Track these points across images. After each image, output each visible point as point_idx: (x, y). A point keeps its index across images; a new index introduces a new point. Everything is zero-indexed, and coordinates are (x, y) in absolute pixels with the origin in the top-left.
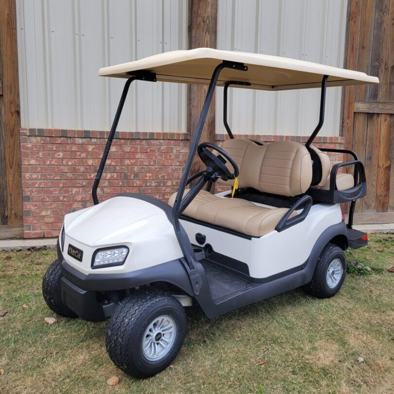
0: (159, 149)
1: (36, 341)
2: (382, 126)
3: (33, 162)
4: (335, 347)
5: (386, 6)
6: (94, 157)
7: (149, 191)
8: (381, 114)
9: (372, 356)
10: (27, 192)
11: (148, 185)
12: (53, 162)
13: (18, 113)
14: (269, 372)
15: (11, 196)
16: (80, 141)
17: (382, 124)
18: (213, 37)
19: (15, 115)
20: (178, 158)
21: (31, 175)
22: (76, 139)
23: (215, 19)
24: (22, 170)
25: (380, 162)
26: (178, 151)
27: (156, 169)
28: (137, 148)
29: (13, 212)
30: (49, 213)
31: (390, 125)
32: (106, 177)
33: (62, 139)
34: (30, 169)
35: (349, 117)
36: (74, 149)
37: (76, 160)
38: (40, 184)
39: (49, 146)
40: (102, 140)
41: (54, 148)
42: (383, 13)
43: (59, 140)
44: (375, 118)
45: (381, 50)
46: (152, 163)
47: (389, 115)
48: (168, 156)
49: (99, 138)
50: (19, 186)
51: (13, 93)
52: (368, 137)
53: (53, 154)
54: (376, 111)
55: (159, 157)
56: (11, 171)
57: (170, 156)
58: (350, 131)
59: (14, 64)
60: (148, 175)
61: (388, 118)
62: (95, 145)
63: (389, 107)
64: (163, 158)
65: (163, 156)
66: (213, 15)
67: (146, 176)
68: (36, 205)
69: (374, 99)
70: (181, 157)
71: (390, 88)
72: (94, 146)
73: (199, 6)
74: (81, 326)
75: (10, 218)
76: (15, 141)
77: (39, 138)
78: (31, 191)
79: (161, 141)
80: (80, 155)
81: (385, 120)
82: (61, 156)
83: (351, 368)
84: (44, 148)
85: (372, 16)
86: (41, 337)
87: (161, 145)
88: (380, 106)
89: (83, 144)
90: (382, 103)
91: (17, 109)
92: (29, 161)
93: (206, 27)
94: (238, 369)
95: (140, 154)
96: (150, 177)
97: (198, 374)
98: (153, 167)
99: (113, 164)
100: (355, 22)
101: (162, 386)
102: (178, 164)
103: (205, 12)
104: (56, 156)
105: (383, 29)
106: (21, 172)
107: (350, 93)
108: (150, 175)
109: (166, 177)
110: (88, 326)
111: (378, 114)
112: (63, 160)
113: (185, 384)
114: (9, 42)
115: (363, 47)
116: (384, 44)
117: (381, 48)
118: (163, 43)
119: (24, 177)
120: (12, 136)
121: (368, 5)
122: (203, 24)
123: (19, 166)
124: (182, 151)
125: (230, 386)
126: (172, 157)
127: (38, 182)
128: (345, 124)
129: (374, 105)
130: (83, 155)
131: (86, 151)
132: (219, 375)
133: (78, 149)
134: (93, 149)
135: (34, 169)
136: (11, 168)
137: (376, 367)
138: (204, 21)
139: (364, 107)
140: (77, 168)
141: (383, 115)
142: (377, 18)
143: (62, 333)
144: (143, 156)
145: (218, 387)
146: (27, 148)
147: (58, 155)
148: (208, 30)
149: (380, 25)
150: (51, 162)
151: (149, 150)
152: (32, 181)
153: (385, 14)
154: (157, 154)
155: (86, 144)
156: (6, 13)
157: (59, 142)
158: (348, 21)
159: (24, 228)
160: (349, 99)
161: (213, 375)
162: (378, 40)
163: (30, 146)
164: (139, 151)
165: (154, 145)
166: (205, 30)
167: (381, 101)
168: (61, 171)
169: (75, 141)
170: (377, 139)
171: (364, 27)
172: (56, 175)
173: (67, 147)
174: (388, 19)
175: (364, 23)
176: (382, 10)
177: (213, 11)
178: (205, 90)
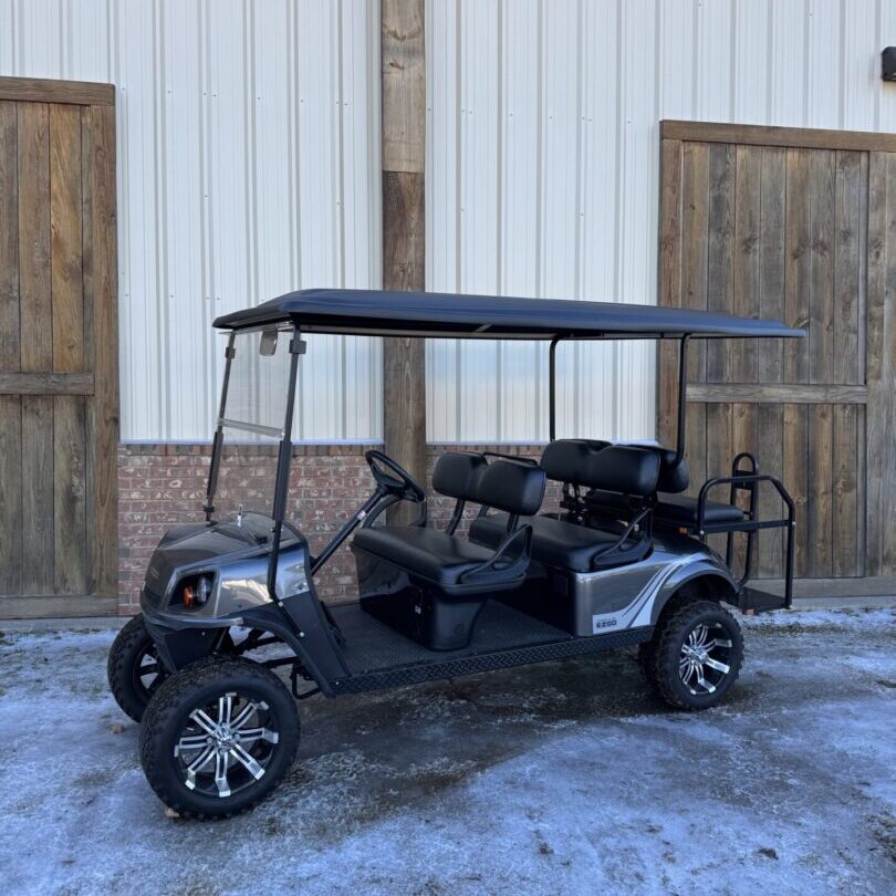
0: (336, 472)
2: (735, 423)
3: (135, 495)
5: (728, 222)
6: (231, 485)
7: (320, 539)
8: (733, 403)
10: (125, 542)
11: (318, 528)
12: (167, 495)
13: (116, 421)
15: (102, 548)
17: (736, 420)
19: (111, 423)
21: (133, 516)
23: (422, 266)
24: (120, 507)
26: (367, 473)
27: (330, 502)
28: (300, 470)
29: (104, 574)
31: (752, 423)
33: (184, 458)
34: (131, 507)
35: (668, 411)
36: (199, 473)
38: (146, 528)
39: (161, 470)
41: (169, 473)
42: (724, 234)
43: (177, 461)
44: (721, 411)
45: (723, 297)
46: (324, 494)
47: (747, 405)
48: (351, 482)
50: (113, 531)
51: (109, 390)
52: (709, 445)
53: (167, 483)
54: (721, 398)
55: (336, 485)
56: (104, 509)
57: (354, 482)
59: (111, 347)
60: (317, 512)
61: (747, 411)
62: (231, 466)
63: (744, 391)
64: (343, 486)
65: (343, 482)
66: (419, 261)
67: (314, 515)
68: (138, 564)
69: (716, 378)
70: (372, 484)
71: (747, 359)
72: (229, 469)
73: (395, 248)
75: (100, 582)
76: (109, 465)
77: (145, 458)
78: (133, 542)
79: (339, 458)
81: (742, 414)
82: (179, 486)
84: (152, 473)
85: (705, 240)
87: (339, 463)
88: (729, 390)
90: (734, 384)
91: (115, 415)
92: (130, 493)
93: (407, 278)
95: (305, 480)
96: (321, 516)
98: (326, 500)
99: (260, 495)
100: (671, 253)
103: (406, 257)
104: (171, 485)
105: (725, 261)
106: (117, 512)
107: (669, 369)
108: (322, 513)
109: (346, 517)
111: (726, 404)
112: (181, 492)
114: (105, 318)
115: (691, 293)
116: (729, 286)
117: (723, 292)
119: (122, 519)
120: (106, 455)
121: (695, 224)
123: (115, 501)
127: (143, 526)
128: (663, 423)
129: (717, 389)
133: (206, 473)
135: (137, 506)
136: (103, 505)
138: (403, 271)
139: (697, 393)
141: (736, 405)
142: (714, 243)
144: (309, 483)
146: (128, 474)
147: (174, 484)
148: (409, 284)
149: (718, 255)
150: (163, 494)
151: (319, 473)
152: (133, 525)
153: (727, 236)
154: (332, 478)
156: (103, 275)
157: (176, 463)
158: (661, 251)
159: (120, 599)
162: (717, 278)
163: (132, 470)
164: (303, 474)
165: (328, 464)
166: (405, 284)
167: (730, 381)
168: (178, 508)
169: (201, 461)
170: (727, 448)
171: (690, 260)
172: (171, 515)
173: (189, 472)
174: (732, 243)
175: (689, 254)
176: (720, 229)
177: (419, 254)
178: (407, 376)
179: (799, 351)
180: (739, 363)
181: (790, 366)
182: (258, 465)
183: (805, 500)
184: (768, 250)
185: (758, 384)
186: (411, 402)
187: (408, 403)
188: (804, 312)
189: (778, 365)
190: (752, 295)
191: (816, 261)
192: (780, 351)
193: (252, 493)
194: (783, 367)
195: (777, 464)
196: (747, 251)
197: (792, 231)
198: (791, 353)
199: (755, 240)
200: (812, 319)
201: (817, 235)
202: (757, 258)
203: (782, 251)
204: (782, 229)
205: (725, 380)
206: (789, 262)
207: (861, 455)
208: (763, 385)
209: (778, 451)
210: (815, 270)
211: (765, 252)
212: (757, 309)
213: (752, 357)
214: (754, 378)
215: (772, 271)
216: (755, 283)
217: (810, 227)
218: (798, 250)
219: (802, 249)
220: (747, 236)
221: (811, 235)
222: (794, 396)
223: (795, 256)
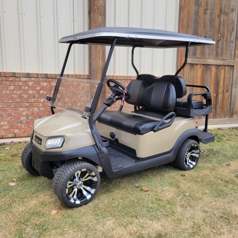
0: (72, 85)
1: (5, 195)
2: (199, 71)
4: (174, 189)
5: (200, 2)
6: (33, 89)
8: (198, 64)
9: (193, 193)
11: (66, 105)
12: (8, 92)
14: (139, 203)
16: (24, 79)
17: (199, 69)
18: (103, 18)
20: (84, 89)
22: (22, 78)
23: (105, 7)
25: (197, 91)
26: (84, 85)
27: (71, 96)
30: (5, 123)
31: (203, 70)
32: (41, 101)
33: (13, 78)
36: (20, 84)
37: (22, 91)
39: (5, 82)
40: (38, 79)
41: (8, 84)
42: (199, 7)
43: (11, 79)
44: (195, 66)
46: (68, 93)
47: (202, 65)
48: (78, 88)
49: (36, 78)
52: (191, 77)
53: (7, 88)
54: (195, 62)
55: (72, 89)
57: (79, 89)
58: (182, 74)
60: (66, 99)
61: (202, 67)
62: (33, 82)
63: (202, 60)
64: (75, 90)
65: (75, 88)
66: (103, 5)
69: (194, 55)
70: (85, 89)
71: (203, 50)
72: (32, 83)
74: (32, 185)
80: (24, 88)
81: (200, 68)
82: (12, 89)
83: (182, 199)
84: (1, 83)
85: (193, 8)
86: (8, 193)
87: (74, 81)
88: (198, 60)
89: (26, 81)
90: (198, 58)
93: (99, 12)
94: (123, 203)
95: (61, 87)
96: (67, 101)
97: (101, 207)
98: (69, 95)
99: (45, 93)
100: (183, 12)
101: (82, 214)
102: (84, 93)
103: (99, 3)
104: (9, 88)
105: (199, 16)
107: (181, 52)
108: (67, 99)
109: (77, 101)
110: (36, 186)
111: (196, 64)
112: (13, 91)
113: (94, 212)
115: (188, 26)
116: (199, 25)
117: (198, 27)
118: (73, 20)
121: (191, 2)
122: (97, 10)
124: (86, 85)
125: (119, 212)
126: (80, 89)
129: (194, 59)
130: (26, 88)
131: (28, 85)
132: (112, 206)
133: (23, 84)
134: (32, 84)
137: (194, 198)
138: (98, 8)
139: (189, 60)
140: (23, 95)
141: (199, 65)
142: (196, 10)
143: (21, 190)
144: (63, 88)
145: (112, 212)
147: (10, 88)
148: (100, 14)
149: (197, 14)
150: (6, 92)
151: (66, 85)
153: (200, 7)
154: (71, 87)
155: (28, 81)
158: (180, 11)
160: (181, 55)
161: (109, 207)
162: (196, 22)
165: (69, 82)
166: (98, 14)
167: (198, 57)
168: (12, 98)
169: (21, 79)
170: (196, 79)
171: (189, 15)
172: (10, 100)
173: (16, 83)
174: (201, 10)
175: (189, 12)
176: (198, 5)
177: (104, 3)
178: (99, 49)
179: (217, 48)
180: (201, 51)
181: (214, 52)
182: (44, 82)
183: (216, 95)
184: (211, 13)
185: (205, 58)
186: (100, 59)
187: (99, 59)
188: (220, 35)
189: (211, 52)
190: (205, 28)
191: (224, 18)
192: (212, 48)
193: (42, 92)
194: (213, 53)
195: (209, 84)
196: (205, 13)
197: (218, 7)
198: (215, 48)
199: (207, 10)
200: (221, 38)
201: (225, 10)
202: (208, 16)
203: (215, 14)
204: (215, 6)
205: (197, 56)
206: (216, 18)
207: (231, 81)
208: (207, 58)
209: (210, 80)
210: (223, 21)
211: (210, 14)
212: (207, 33)
213: (204, 49)
214: (204, 56)
215: (212, 21)
216: (207, 24)
217: (223, 7)
218: (219, 14)
219: (220, 14)
220: (206, 8)
221: (223, 10)
222: (215, 62)
223: (218, 17)
